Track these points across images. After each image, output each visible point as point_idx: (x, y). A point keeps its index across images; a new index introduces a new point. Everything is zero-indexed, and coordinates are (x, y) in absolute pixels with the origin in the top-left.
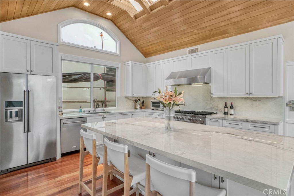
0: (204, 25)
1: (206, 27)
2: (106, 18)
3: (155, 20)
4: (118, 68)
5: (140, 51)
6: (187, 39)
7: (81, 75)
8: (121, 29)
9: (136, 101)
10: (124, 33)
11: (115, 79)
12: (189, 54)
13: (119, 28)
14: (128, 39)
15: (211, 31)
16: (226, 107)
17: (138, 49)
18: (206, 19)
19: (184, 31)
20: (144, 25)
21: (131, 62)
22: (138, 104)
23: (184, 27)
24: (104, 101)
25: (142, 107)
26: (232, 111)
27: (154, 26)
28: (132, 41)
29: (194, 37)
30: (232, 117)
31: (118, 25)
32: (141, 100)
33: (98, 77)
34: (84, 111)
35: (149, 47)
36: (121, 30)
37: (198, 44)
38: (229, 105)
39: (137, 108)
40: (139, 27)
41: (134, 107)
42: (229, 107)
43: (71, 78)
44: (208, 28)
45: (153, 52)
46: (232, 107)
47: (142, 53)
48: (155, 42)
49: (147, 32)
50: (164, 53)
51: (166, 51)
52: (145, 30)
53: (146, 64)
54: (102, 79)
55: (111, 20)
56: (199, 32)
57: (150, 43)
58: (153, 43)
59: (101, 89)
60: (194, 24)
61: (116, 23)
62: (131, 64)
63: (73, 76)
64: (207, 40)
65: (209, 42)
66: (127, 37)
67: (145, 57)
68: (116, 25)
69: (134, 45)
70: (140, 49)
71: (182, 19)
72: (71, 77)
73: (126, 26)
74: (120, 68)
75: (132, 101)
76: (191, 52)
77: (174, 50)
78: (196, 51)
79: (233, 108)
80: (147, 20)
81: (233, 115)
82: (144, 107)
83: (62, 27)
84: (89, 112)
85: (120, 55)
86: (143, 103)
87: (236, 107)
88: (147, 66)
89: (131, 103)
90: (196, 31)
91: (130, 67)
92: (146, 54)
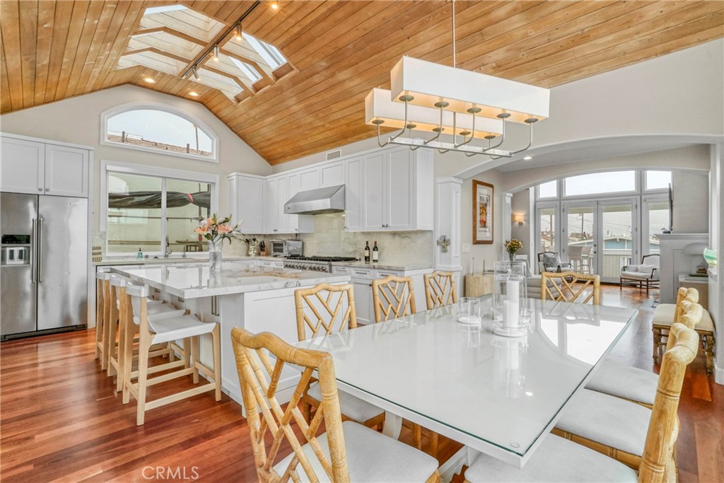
0: (335, 116)
1: (339, 120)
2: (191, 100)
3: (265, 106)
4: (214, 183)
5: (260, 154)
6: (320, 137)
7: (150, 196)
8: (220, 116)
9: (247, 241)
10: (226, 124)
11: (209, 200)
12: (328, 159)
13: (216, 115)
14: (236, 133)
15: (348, 125)
16: (367, 248)
17: (256, 150)
18: (335, 107)
19: (310, 123)
20: (253, 113)
21: (234, 174)
22: (253, 248)
23: (309, 119)
24: (197, 242)
25: (262, 253)
26: (375, 255)
27: (268, 115)
28: (242, 137)
29: (330, 133)
30: (375, 264)
31: (214, 110)
32: (259, 240)
33: (185, 199)
34: (147, 257)
35: (271, 148)
36: (220, 119)
37: (339, 145)
38: (371, 246)
39: (250, 254)
40: (245, 115)
41: (245, 252)
42: (371, 249)
43: (132, 201)
44: (343, 122)
45: (279, 156)
46: (376, 248)
47: (264, 157)
48: (278, 140)
49: (260, 123)
50: (297, 158)
51: (298, 155)
52: (256, 120)
53: (267, 177)
54: (193, 203)
55: (202, 103)
56: (332, 126)
57: (270, 142)
58: (274, 141)
59: (193, 220)
60: (321, 115)
61: (210, 106)
62: (235, 177)
63: (136, 198)
64: (349, 140)
65: (352, 142)
66: (233, 131)
67: (271, 164)
68: (210, 110)
69: (248, 143)
70: (258, 150)
71: (301, 106)
72: (133, 199)
73: (225, 113)
74: (217, 184)
75: (243, 242)
76: (330, 157)
77: (309, 154)
78: (337, 155)
79: (377, 250)
80: (254, 105)
81: (377, 261)
82: (264, 253)
83: (110, 117)
84: (156, 257)
85: (218, 162)
86: (262, 247)
87: (383, 249)
88: (269, 180)
89: (242, 246)
90: (327, 125)
91: (234, 182)
92: (273, 159)
